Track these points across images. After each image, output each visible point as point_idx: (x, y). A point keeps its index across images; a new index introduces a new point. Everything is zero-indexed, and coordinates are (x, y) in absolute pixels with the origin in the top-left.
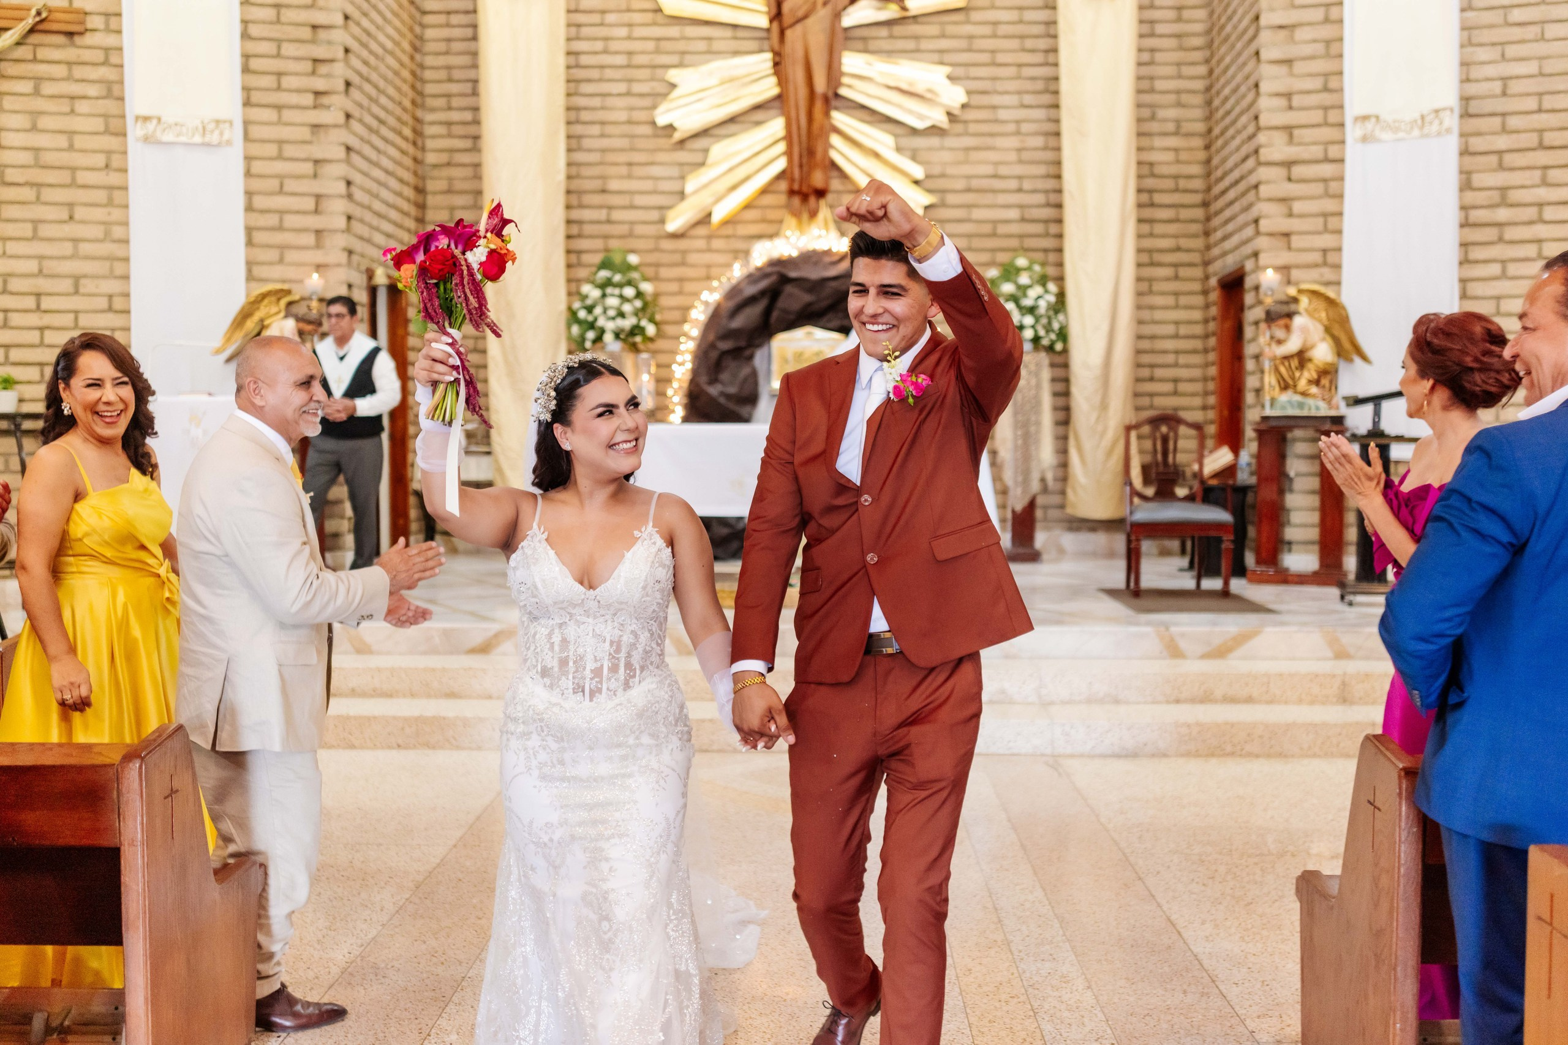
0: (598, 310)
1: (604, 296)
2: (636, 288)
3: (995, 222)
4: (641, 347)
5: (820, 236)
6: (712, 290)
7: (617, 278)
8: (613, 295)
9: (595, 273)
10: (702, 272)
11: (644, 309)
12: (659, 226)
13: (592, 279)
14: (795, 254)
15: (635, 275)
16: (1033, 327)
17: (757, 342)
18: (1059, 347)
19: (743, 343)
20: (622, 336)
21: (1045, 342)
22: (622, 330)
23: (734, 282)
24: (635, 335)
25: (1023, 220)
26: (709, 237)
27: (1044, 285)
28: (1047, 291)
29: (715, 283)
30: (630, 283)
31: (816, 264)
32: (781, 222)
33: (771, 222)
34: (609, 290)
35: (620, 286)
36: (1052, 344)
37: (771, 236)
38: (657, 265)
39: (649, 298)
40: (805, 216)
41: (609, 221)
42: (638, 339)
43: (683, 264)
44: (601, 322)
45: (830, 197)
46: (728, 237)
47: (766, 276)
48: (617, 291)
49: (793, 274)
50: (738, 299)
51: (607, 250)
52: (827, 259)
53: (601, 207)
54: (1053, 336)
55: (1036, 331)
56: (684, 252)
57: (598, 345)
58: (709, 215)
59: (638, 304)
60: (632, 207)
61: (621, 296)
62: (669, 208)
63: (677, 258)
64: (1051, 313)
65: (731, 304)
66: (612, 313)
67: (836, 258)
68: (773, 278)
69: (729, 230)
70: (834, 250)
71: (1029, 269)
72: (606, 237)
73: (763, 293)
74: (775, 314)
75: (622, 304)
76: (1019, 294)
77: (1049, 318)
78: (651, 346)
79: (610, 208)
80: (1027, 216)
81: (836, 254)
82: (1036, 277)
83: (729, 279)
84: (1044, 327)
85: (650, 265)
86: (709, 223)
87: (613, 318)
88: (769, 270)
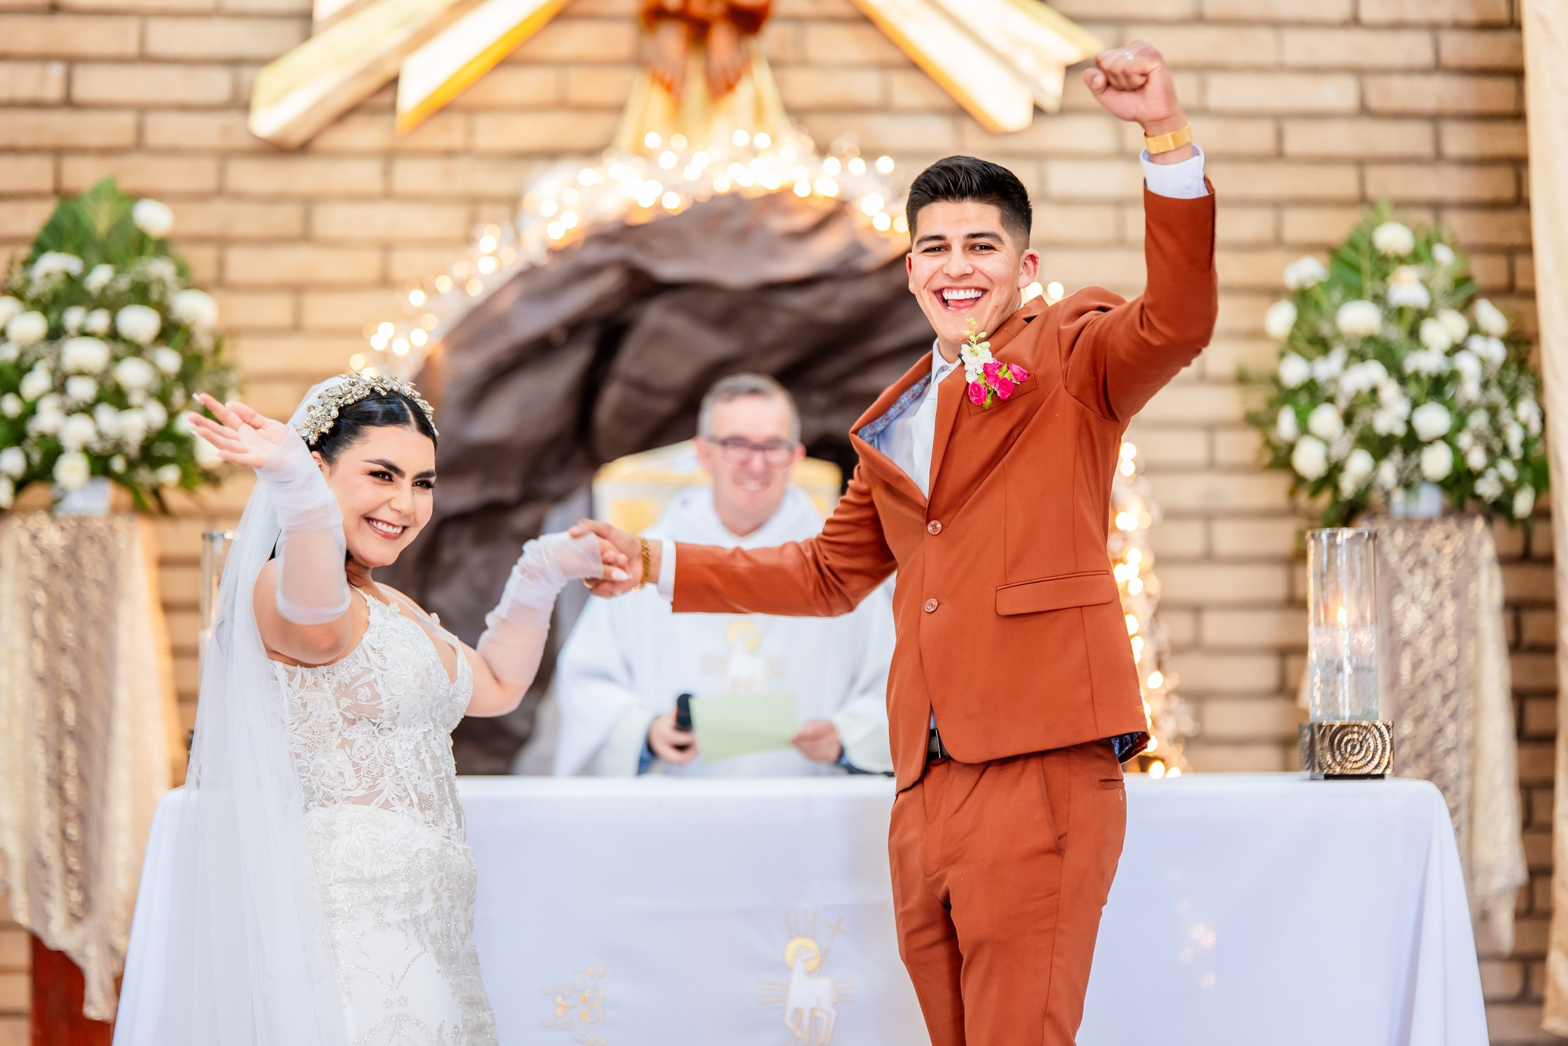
0: (36, 383)
1: (56, 334)
2: (162, 308)
3: (1279, 118)
4: (175, 499)
5: (754, 152)
6: (408, 319)
7: (100, 276)
8: (84, 333)
9: (29, 263)
10: (367, 264)
11: (186, 377)
12: (231, 119)
13: (17, 280)
14: (674, 203)
15: (160, 269)
16: (1448, 439)
17: (554, 485)
18: (1523, 503)
19: (509, 491)
20: (118, 464)
21: (1488, 488)
22: (118, 447)
23: (477, 292)
24: (163, 461)
25: (1365, 111)
26: (389, 156)
27: (1466, 307)
28: (1474, 329)
29: (417, 298)
30: (141, 294)
31: (743, 236)
32: (619, 109)
33: (584, 108)
34: (74, 317)
35: (111, 303)
36: (1510, 492)
37: (592, 153)
38: (223, 242)
39: (204, 343)
40: (696, 88)
41: (69, 103)
42: (170, 475)
43: (305, 237)
44: (48, 419)
45: (772, 36)
46: (449, 154)
47: (586, 272)
48: (99, 321)
49: (669, 270)
50: (498, 347)
51: (62, 194)
52: (779, 224)
53: (45, 58)
54: (1508, 469)
55: (1456, 451)
56: (308, 202)
57: (37, 494)
58: (392, 83)
59: (169, 360)
60: (144, 58)
61: (113, 335)
62: (263, 62)
63: (286, 218)
64: (1497, 396)
65: (473, 363)
66: (82, 390)
67: (803, 220)
68: (607, 283)
69: (452, 134)
70: (801, 191)
71: (1415, 257)
72: (59, 152)
73: (574, 328)
74: (612, 396)
75: (116, 359)
76: (1396, 333)
77: (1493, 412)
78: (207, 494)
79: (72, 61)
80: (1375, 101)
81: (804, 204)
82: (1442, 281)
83: (461, 286)
84: (1478, 437)
85: (200, 240)
86: (392, 108)
87: (88, 409)
88: (594, 254)
